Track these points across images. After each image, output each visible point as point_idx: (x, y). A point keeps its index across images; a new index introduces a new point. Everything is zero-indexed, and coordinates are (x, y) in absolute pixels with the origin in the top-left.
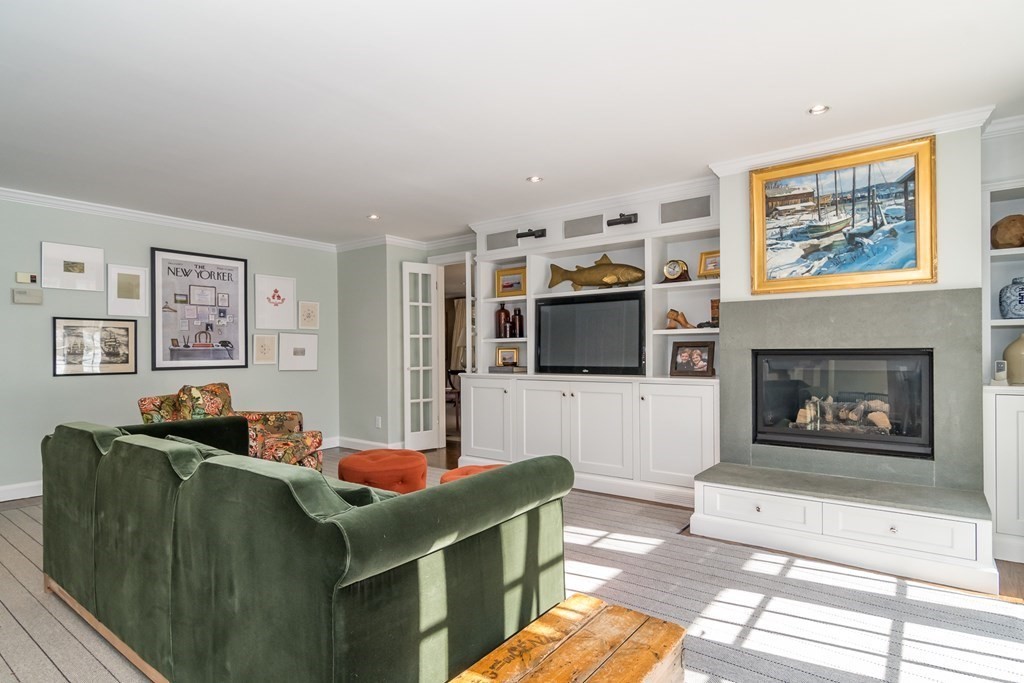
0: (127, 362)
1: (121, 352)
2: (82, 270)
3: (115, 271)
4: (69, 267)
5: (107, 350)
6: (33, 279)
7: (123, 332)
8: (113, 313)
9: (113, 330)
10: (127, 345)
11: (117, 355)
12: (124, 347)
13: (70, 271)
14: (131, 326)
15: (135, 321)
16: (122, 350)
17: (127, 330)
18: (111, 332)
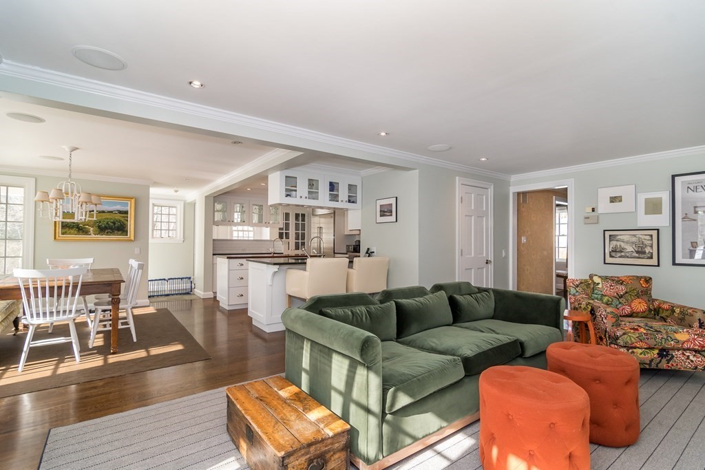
0: (651, 258)
1: (647, 251)
2: (621, 201)
3: (642, 198)
4: (613, 200)
5: (636, 249)
6: (593, 210)
7: (648, 238)
8: (641, 225)
9: (641, 236)
10: (652, 247)
11: (644, 253)
12: (649, 248)
13: (613, 202)
14: (654, 233)
15: (658, 230)
16: (648, 250)
17: (651, 236)
18: (639, 238)
